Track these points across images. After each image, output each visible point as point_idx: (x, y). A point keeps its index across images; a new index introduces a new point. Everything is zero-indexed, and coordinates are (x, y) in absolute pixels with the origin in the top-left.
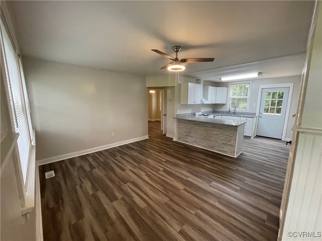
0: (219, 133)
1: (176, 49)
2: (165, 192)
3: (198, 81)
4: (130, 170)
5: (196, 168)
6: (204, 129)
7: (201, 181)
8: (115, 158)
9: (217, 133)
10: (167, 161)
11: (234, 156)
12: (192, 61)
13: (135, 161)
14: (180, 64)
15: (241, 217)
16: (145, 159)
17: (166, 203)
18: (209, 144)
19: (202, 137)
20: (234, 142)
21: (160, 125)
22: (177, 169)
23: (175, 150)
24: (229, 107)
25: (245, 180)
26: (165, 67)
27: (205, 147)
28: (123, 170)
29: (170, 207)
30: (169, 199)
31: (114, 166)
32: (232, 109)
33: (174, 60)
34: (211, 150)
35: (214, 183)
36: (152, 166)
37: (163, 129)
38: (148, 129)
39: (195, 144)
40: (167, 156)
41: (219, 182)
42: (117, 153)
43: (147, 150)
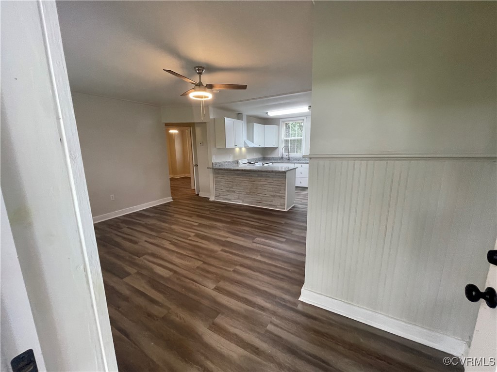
0: (267, 183)
1: (199, 70)
2: (197, 257)
3: (239, 116)
4: (146, 241)
5: (239, 227)
6: (248, 180)
7: (243, 239)
8: (119, 230)
9: (264, 183)
10: (200, 225)
11: (285, 209)
12: (220, 87)
13: (152, 230)
14: (205, 91)
15: (283, 264)
16: (169, 226)
17: (198, 268)
18: (255, 199)
19: (246, 191)
20: (283, 192)
21: (190, 182)
22: (214, 232)
23: (212, 211)
24: (281, 152)
25: (292, 232)
26: (185, 94)
27: (251, 203)
28: (136, 243)
29: (203, 270)
30: (202, 262)
31: (119, 240)
32: (285, 155)
33: (196, 85)
34: (259, 205)
35: (258, 239)
36: (179, 233)
37: (194, 186)
38: (171, 189)
39: (239, 201)
40: (200, 218)
41: (264, 237)
42: (121, 224)
43: (171, 216)
